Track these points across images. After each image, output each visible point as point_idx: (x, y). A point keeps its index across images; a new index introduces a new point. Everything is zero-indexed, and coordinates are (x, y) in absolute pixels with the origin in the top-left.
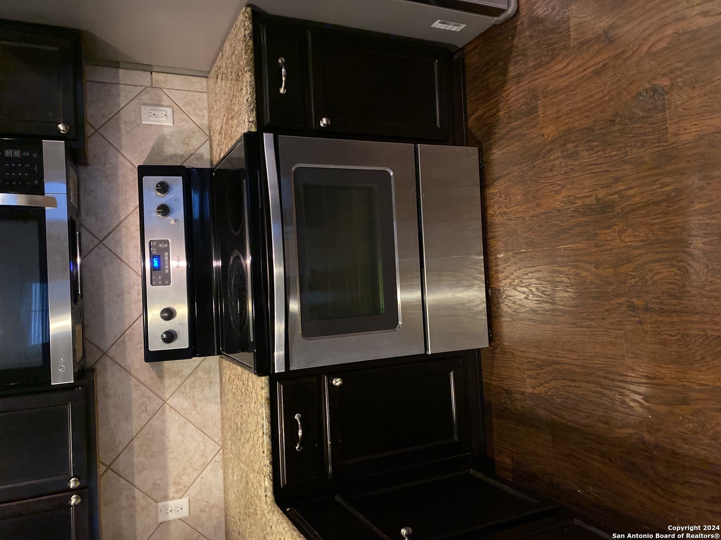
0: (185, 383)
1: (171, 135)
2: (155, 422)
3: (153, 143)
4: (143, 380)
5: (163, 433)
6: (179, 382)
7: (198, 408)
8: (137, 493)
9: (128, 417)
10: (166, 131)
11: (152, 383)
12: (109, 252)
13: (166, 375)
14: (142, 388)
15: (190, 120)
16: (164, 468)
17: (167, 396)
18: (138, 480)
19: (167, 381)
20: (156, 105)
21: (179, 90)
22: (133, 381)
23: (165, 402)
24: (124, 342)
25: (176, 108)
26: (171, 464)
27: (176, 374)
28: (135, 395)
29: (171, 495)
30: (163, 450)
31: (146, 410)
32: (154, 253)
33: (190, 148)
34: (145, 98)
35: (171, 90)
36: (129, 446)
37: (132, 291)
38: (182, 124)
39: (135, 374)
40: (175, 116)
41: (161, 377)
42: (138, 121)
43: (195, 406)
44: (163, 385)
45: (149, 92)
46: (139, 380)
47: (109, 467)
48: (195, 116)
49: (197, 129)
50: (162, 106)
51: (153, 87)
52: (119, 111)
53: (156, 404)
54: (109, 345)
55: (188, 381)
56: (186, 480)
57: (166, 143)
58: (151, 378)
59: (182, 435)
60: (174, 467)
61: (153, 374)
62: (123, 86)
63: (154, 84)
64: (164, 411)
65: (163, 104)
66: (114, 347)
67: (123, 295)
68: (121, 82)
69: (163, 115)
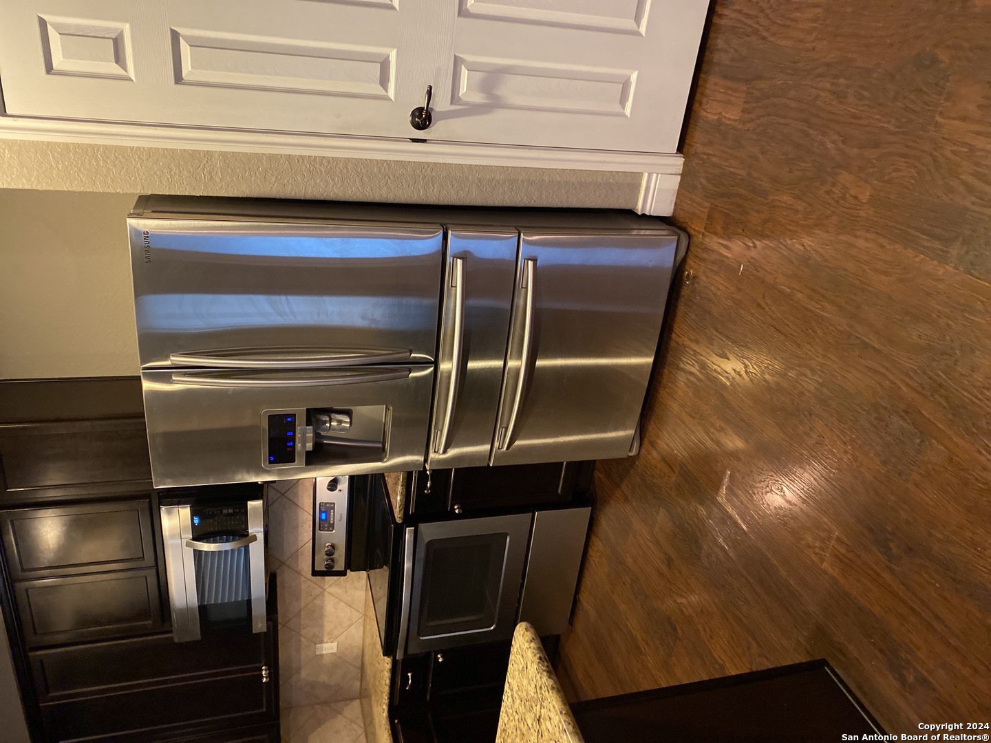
2: (317, 602)
5: (322, 608)
7: (349, 593)
8: (302, 639)
9: (298, 598)
14: (309, 582)
16: (322, 626)
17: (326, 587)
18: (303, 632)
22: (303, 579)
23: (325, 590)
24: (297, 556)
26: (326, 623)
28: (303, 587)
29: (325, 640)
30: (321, 616)
31: (311, 595)
32: (323, 510)
36: (298, 615)
37: (305, 525)
43: (346, 592)
44: (324, 585)
47: (284, 625)
53: (318, 591)
54: (286, 558)
56: (336, 632)
59: (336, 608)
60: (328, 626)
64: (323, 596)
66: (290, 560)
67: (298, 528)
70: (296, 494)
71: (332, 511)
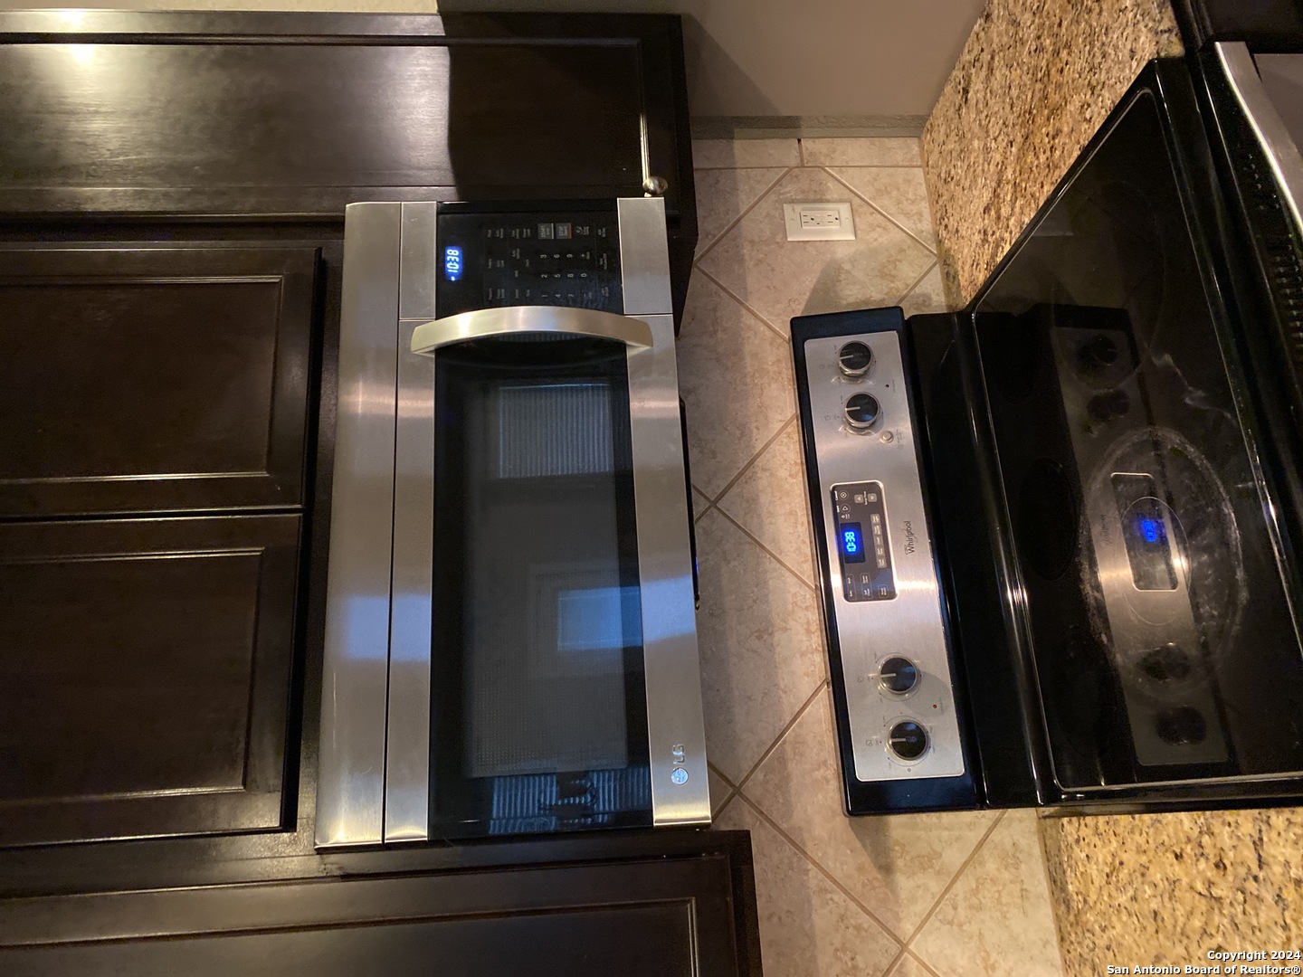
0: (953, 890)
1: (853, 261)
3: (815, 280)
4: (838, 875)
6: (936, 887)
7: (999, 974)
10: (841, 253)
11: (864, 885)
12: (732, 528)
13: (900, 863)
14: (839, 897)
15: (890, 226)
17: (908, 928)
19: (904, 883)
20: (814, 201)
21: (861, 167)
22: (814, 874)
23: (903, 946)
24: (782, 760)
25: (859, 205)
27: (926, 861)
28: (821, 916)
32: (845, 517)
33: (899, 284)
34: (790, 189)
35: (844, 169)
37: (792, 624)
38: (874, 235)
39: (817, 855)
40: (857, 220)
41: (887, 869)
42: (778, 239)
43: (990, 966)
44: (893, 891)
45: (796, 176)
46: (828, 875)
48: (901, 217)
49: (909, 241)
50: (828, 201)
51: (803, 167)
52: (739, 220)
53: (879, 950)
54: (746, 766)
55: (959, 888)
57: (843, 276)
58: (860, 869)
61: (865, 859)
62: (743, 172)
63: (805, 161)
65: (828, 197)
66: (759, 775)
67: (771, 634)
68: (739, 165)
69: (832, 219)
70: (752, 503)
71: (876, 519)
